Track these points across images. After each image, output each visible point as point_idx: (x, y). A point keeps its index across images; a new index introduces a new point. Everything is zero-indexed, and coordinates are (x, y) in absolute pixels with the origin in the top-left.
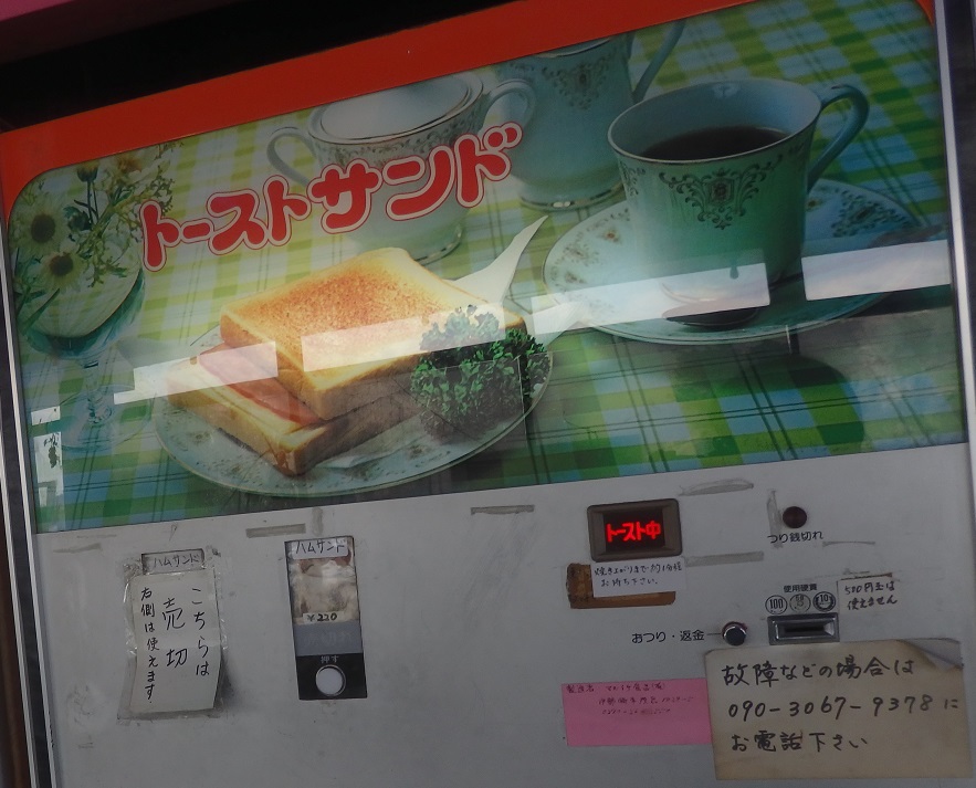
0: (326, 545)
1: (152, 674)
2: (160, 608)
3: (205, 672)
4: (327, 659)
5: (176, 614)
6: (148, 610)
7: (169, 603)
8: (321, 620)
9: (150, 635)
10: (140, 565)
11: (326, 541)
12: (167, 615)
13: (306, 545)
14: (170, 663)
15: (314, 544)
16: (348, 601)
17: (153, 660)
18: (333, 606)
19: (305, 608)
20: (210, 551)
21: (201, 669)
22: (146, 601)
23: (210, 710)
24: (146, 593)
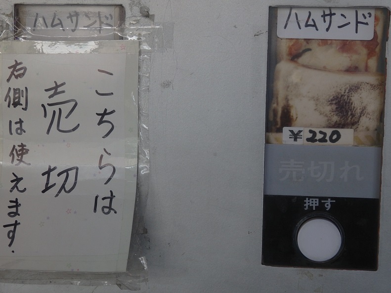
0: (337, 20)
1: (16, 204)
2: (38, 97)
3: (110, 208)
4: (315, 203)
5: (66, 108)
6: (16, 101)
7: (56, 89)
8: (312, 140)
9: (17, 140)
10: (10, 21)
11: (338, 12)
12: (50, 110)
13: (303, 15)
14: (47, 188)
15: (317, 15)
16: (362, 113)
17: (18, 180)
18: (335, 118)
19: (287, 119)
20: (136, 10)
21: (101, 204)
22: (16, 83)
23: (118, 275)
24: (17, 71)
